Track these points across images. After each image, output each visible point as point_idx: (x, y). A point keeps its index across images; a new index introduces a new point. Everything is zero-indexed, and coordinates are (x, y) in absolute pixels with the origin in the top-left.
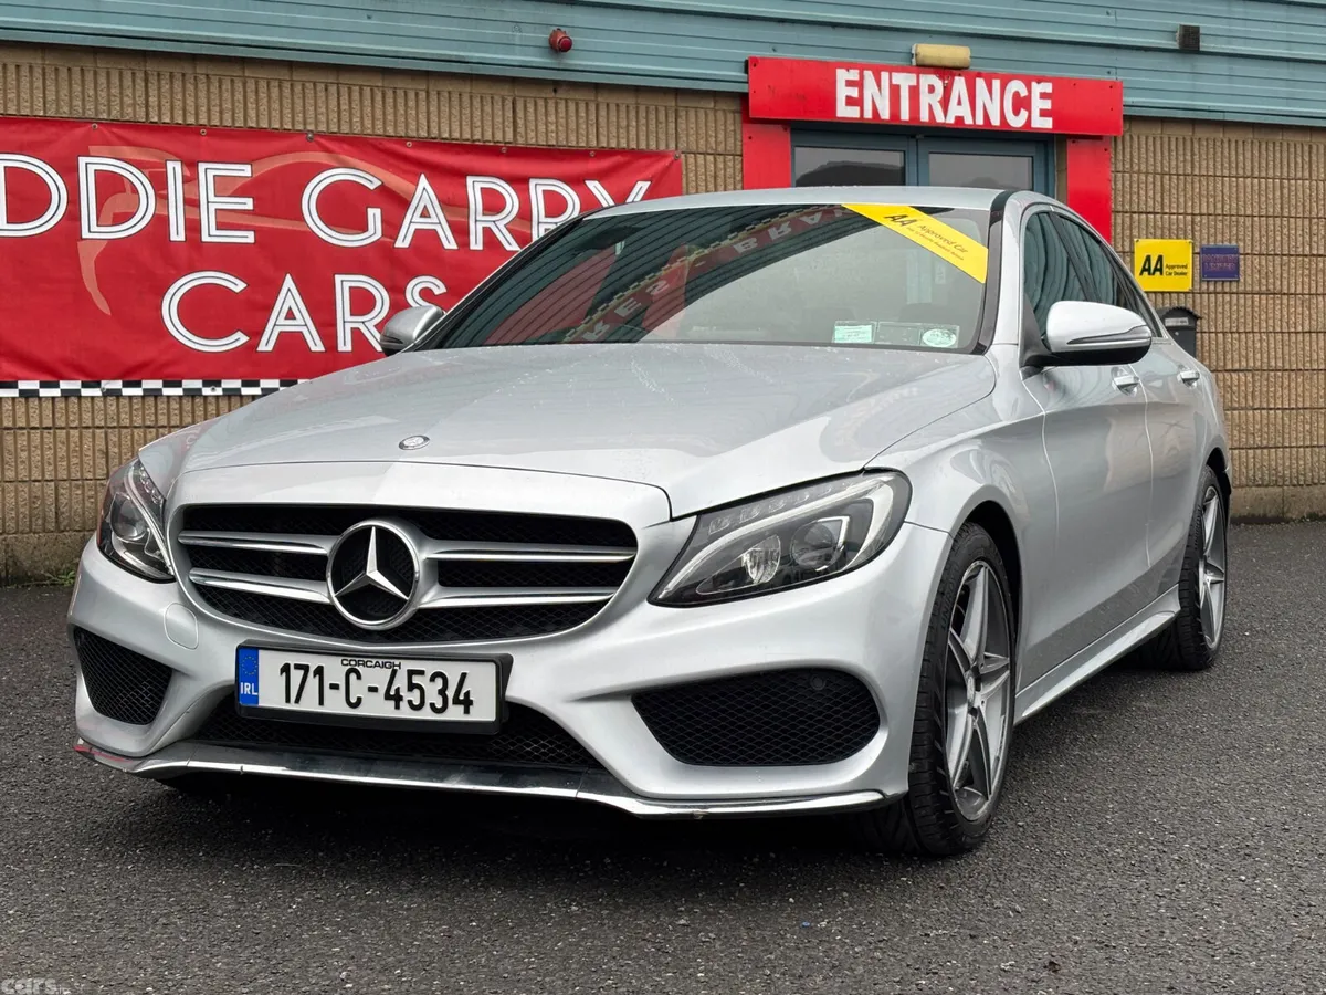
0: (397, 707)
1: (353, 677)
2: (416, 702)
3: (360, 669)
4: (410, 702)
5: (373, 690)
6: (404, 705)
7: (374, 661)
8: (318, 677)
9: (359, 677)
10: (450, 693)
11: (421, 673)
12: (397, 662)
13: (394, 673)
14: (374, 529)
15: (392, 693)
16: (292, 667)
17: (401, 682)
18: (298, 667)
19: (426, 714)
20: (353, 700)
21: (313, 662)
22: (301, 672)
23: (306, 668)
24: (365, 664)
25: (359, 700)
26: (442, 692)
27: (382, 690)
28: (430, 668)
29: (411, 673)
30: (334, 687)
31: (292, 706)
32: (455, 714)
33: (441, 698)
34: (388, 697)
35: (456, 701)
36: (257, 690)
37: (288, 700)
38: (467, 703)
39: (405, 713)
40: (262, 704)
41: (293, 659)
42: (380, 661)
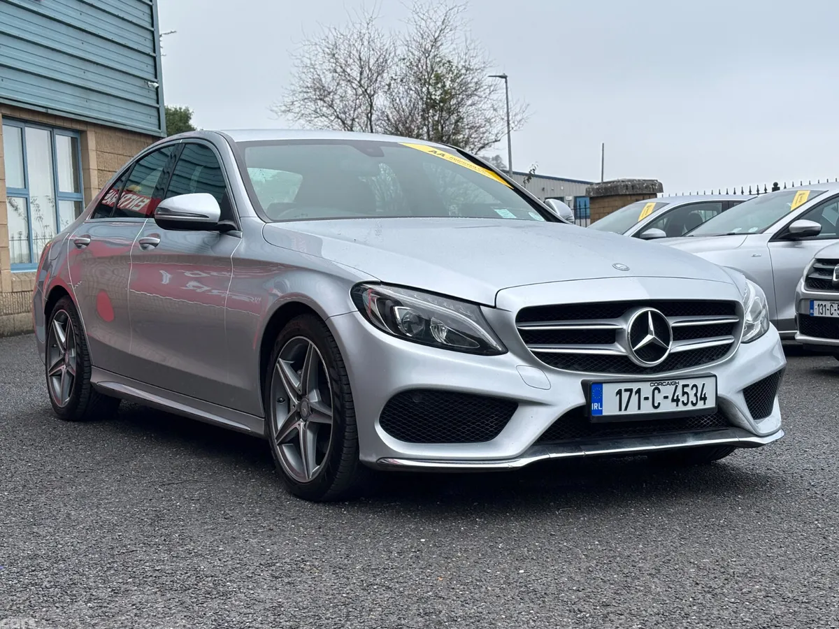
0: (677, 405)
1: (656, 392)
2: (685, 402)
3: (660, 387)
4: (683, 401)
5: (666, 397)
6: (680, 403)
7: (667, 382)
8: (637, 394)
9: (659, 392)
10: (699, 395)
11: (687, 386)
12: (677, 381)
13: (676, 386)
14: (649, 313)
15: (675, 398)
16: (623, 391)
17: (679, 392)
18: (626, 390)
19: (690, 407)
20: (656, 405)
21: (635, 386)
22: (629, 393)
23: (631, 390)
24: (662, 384)
25: (659, 404)
26: (696, 395)
27: (670, 398)
28: (691, 382)
29: (684, 386)
30: (646, 399)
31: (623, 413)
32: (700, 405)
33: (695, 398)
34: (673, 400)
35: (701, 399)
36: (601, 406)
37: (620, 409)
38: (704, 399)
39: (681, 408)
40: (605, 413)
41: (623, 386)
42: (670, 382)
